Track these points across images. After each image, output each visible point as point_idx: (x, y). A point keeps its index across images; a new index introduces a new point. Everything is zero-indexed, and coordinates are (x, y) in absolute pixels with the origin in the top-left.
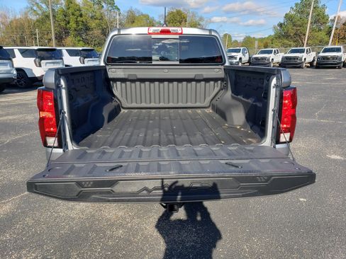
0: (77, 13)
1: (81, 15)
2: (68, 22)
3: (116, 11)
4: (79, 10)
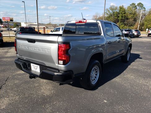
1: (125, 13)
2: (119, 17)
3: (143, 9)
4: (124, 11)
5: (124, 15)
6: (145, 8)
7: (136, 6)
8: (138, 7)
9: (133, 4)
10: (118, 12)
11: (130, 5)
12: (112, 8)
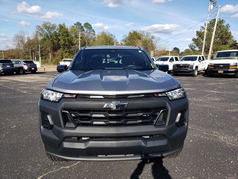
0: (66, 34)
1: (68, 36)
2: (59, 40)
3: (92, 32)
4: (67, 32)
5: (66, 38)
6: (94, 31)
7: (82, 27)
8: (85, 28)
9: (78, 24)
10: (57, 32)
11: (75, 24)
12: (47, 26)
